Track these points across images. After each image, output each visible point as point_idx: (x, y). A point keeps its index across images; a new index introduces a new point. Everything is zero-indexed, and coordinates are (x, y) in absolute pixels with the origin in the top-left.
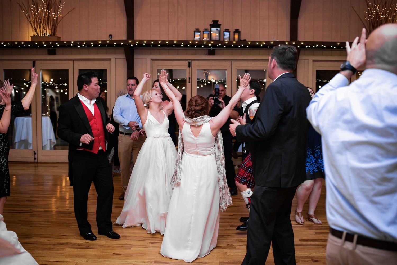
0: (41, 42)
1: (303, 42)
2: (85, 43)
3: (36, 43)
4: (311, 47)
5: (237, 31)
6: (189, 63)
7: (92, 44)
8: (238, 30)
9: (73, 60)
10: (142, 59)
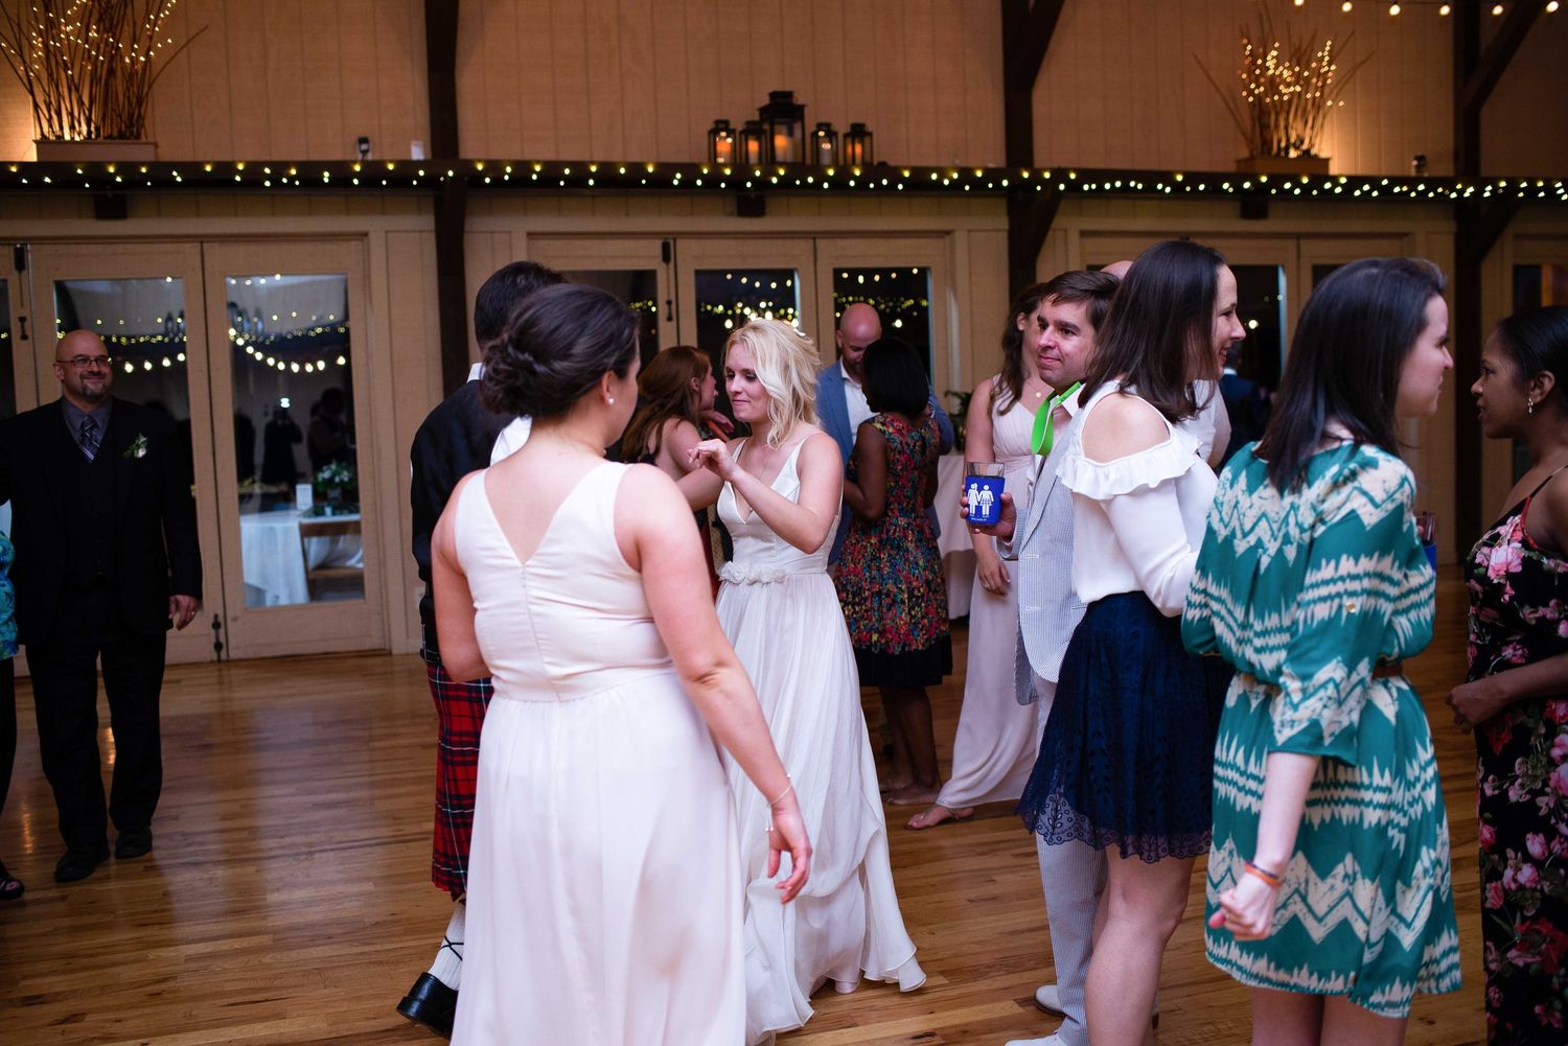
0: (102, 166)
1: (1075, 171)
2: (293, 172)
3: (80, 171)
4: (1100, 187)
5: (858, 132)
6: (666, 249)
7: (326, 174)
8: (862, 126)
9: (201, 239)
10: (492, 232)
